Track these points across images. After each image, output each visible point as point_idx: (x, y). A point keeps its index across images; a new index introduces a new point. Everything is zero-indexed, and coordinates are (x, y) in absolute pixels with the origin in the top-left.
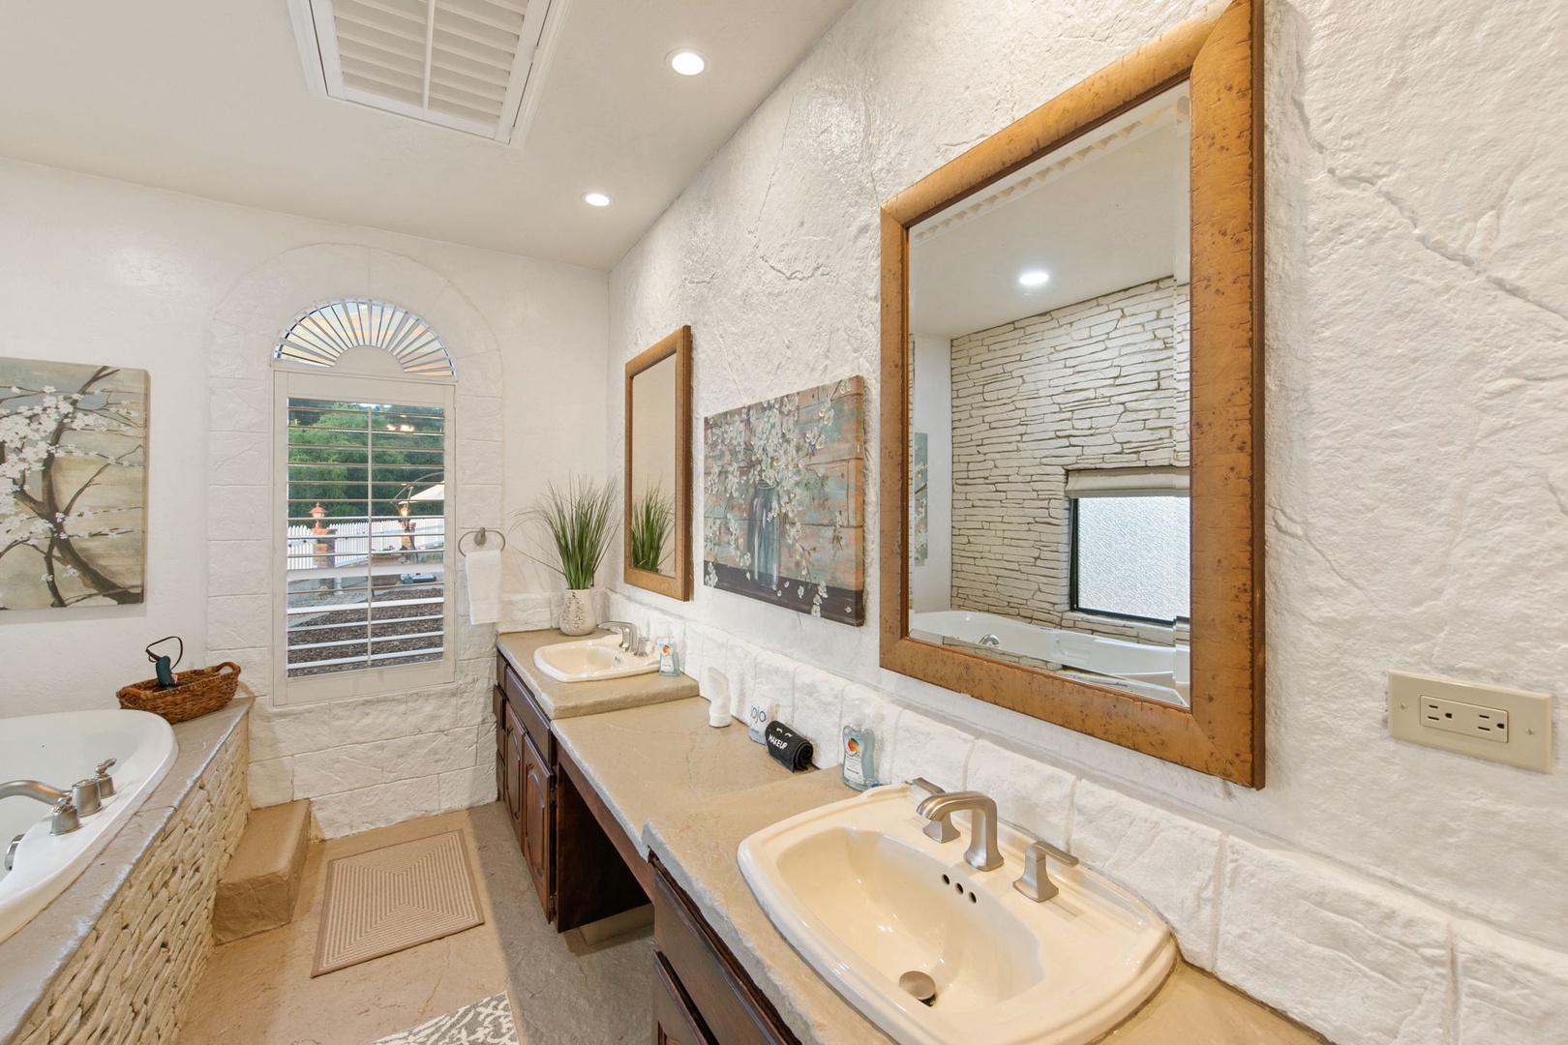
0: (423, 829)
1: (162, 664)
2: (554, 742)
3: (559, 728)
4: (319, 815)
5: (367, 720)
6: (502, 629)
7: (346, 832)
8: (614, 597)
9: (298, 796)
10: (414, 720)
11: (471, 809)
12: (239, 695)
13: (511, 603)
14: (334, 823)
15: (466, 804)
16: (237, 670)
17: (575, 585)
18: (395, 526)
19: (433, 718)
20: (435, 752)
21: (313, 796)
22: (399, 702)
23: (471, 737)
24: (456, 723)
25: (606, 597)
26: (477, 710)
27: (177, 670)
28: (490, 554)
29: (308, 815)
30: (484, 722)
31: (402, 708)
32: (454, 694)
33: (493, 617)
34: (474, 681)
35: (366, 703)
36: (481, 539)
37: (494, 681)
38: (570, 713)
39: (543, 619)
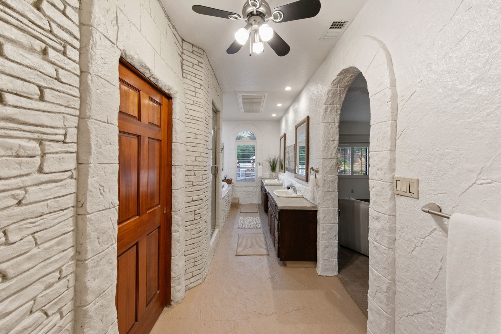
0: (252, 204)
1: (225, 178)
2: (265, 189)
3: (265, 187)
4: (240, 200)
5: (245, 189)
6: (262, 178)
7: (243, 203)
8: (279, 174)
9: (238, 197)
10: (251, 190)
11: (258, 204)
12: (232, 183)
13: (264, 174)
14: (242, 202)
15: (257, 203)
16: (232, 180)
17: (272, 172)
18: (250, 164)
19: (253, 190)
20: (253, 195)
21: (239, 197)
22: (249, 187)
23: (258, 193)
24: (256, 191)
25: (278, 174)
26: (259, 189)
27: (226, 179)
28: (261, 166)
29: (239, 200)
30: (260, 192)
31: (249, 188)
32: (256, 187)
33: (261, 176)
34: (259, 185)
35: (245, 186)
36: (260, 164)
37: (261, 186)
38: (267, 185)
39: (268, 177)
